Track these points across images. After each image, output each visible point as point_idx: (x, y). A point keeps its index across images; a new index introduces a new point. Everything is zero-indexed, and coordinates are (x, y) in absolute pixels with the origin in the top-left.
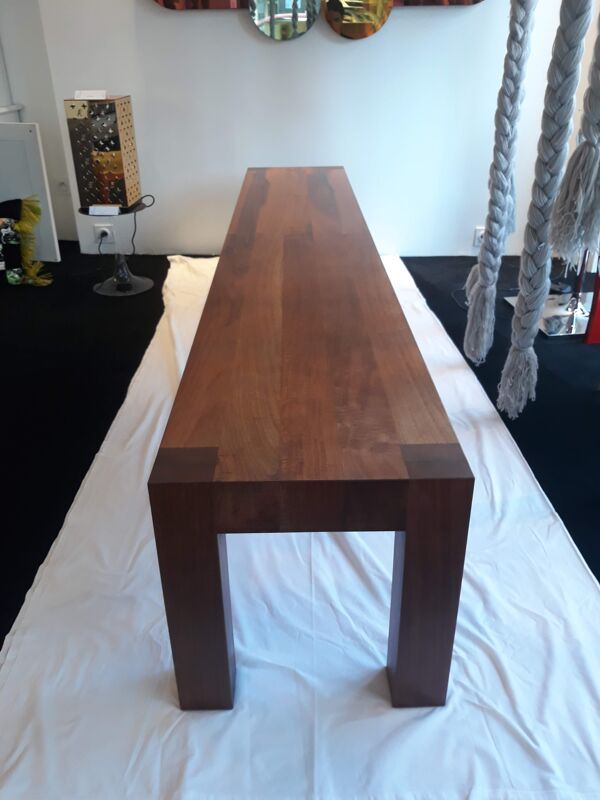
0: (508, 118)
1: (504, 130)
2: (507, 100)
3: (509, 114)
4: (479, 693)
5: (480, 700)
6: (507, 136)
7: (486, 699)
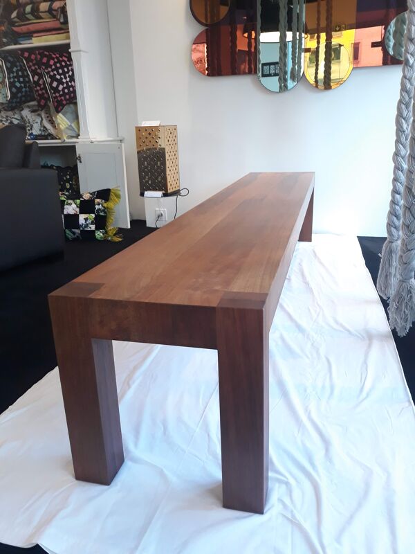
0: (404, 119)
1: (402, 127)
2: (403, 106)
3: (405, 115)
4: (295, 511)
5: (293, 516)
6: (404, 132)
7: (298, 516)
